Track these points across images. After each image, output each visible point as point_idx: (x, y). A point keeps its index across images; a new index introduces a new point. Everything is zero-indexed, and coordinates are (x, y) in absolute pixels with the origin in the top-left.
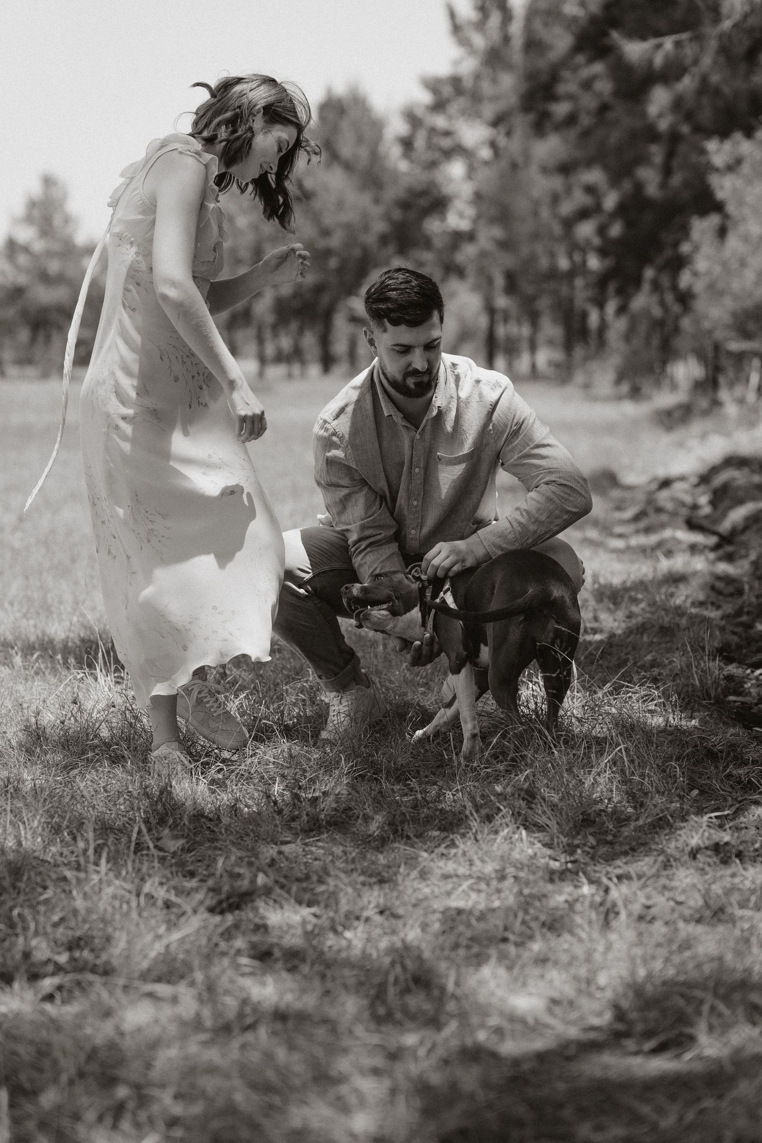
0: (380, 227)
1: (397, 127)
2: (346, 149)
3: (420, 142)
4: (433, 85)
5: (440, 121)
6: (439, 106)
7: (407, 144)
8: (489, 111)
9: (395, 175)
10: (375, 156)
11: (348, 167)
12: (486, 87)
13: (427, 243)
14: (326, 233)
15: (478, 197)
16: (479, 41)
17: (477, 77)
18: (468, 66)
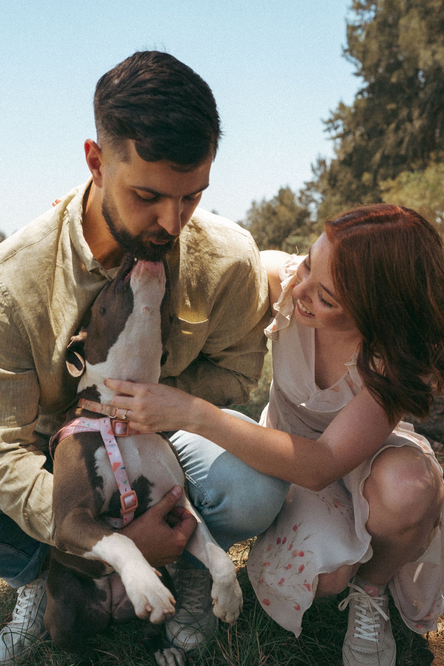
0: (294, 220)
1: (298, 195)
2: (286, 201)
3: (304, 198)
4: (307, 184)
5: (308, 193)
6: (308, 189)
7: (300, 199)
8: (321, 190)
9: (298, 208)
10: (293, 204)
11: (286, 206)
12: (320, 184)
13: (305, 224)
14: (281, 223)
15: (319, 213)
16: (319, 173)
17: (318, 182)
18: (316, 179)
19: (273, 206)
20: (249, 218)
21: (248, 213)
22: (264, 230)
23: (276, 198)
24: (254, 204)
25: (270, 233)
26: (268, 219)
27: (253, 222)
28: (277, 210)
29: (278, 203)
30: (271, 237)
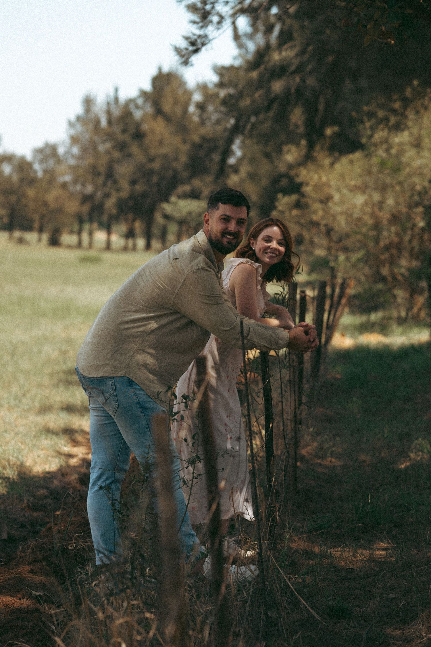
2: (167, 107)
4: (221, 71)
5: (223, 93)
6: (223, 85)
7: (202, 108)
11: (168, 119)
14: (151, 160)
16: (251, 46)
19: (138, 114)
20: (74, 140)
21: (71, 124)
22: (110, 175)
23: (144, 94)
24: (88, 102)
25: (124, 184)
26: (122, 147)
27: (84, 149)
28: (145, 127)
29: (149, 109)
30: (124, 194)
